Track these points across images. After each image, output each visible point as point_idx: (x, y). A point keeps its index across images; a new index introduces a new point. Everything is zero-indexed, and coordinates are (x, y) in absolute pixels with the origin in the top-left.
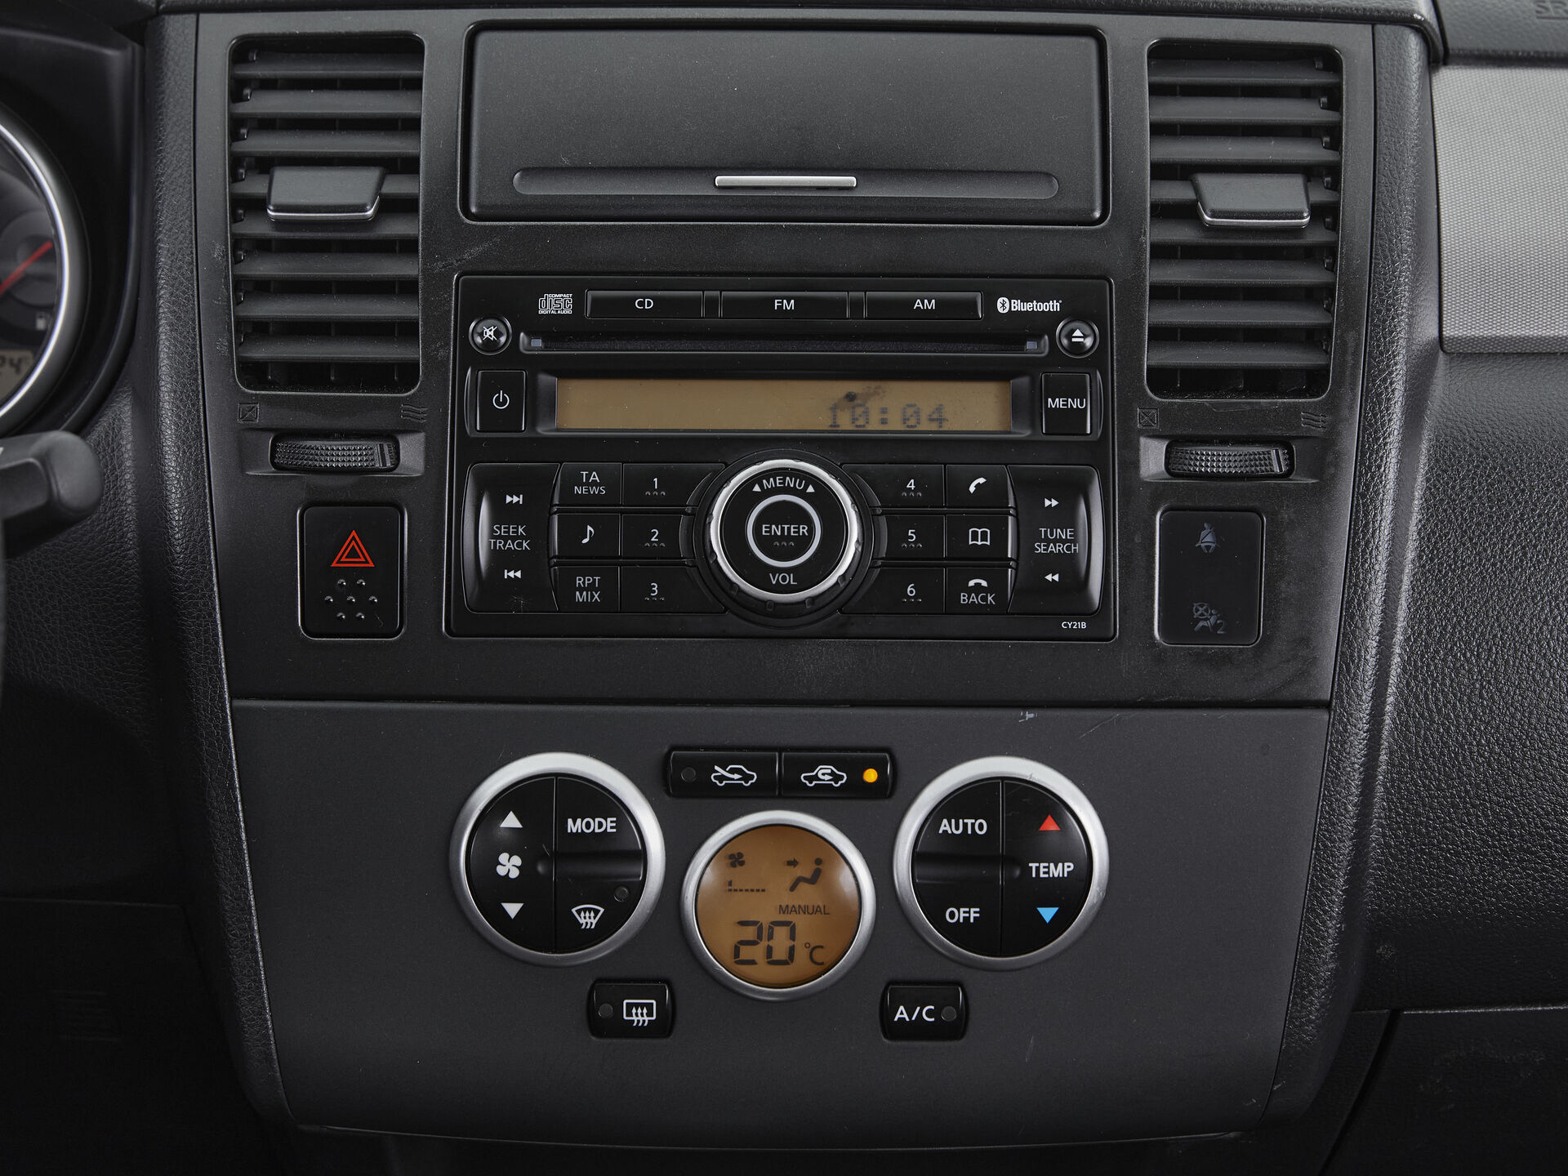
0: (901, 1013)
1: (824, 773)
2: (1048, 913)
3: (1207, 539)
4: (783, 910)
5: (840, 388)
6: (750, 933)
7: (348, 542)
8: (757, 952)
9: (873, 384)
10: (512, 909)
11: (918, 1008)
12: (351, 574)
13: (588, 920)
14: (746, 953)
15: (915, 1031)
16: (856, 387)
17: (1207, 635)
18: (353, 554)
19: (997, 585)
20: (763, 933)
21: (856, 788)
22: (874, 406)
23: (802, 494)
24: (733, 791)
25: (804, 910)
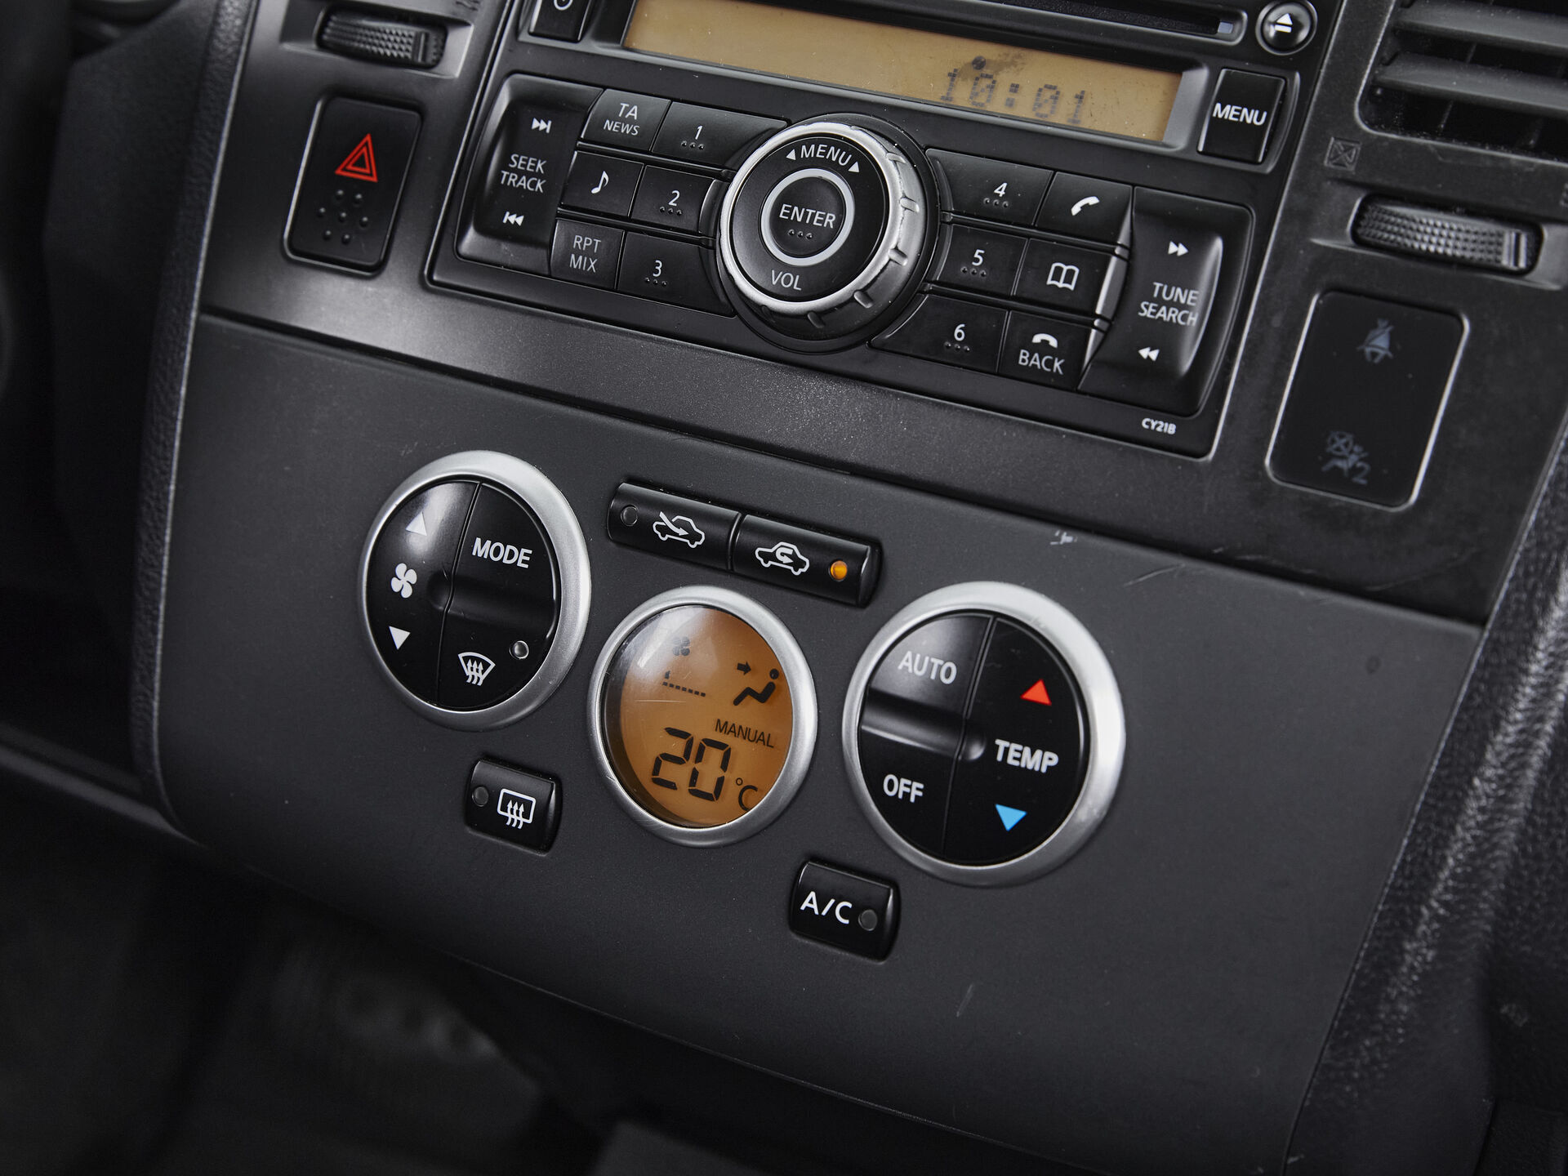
0: (810, 902)
1: (784, 552)
2: (1010, 817)
3: (1380, 343)
4: (721, 727)
5: (966, 50)
6: (676, 747)
7: (358, 148)
8: (679, 774)
9: (1013, 51)
10: (399, 636)
11: (832, 901)
12: (352, 185)
13: (476, 674)
14: (669, 771)
15: (820, 928)
16: (989, 51)
17: (1339, 481)
18: (360, 163)
19: (1072, 349)
20: (695, 750)
21: (817, 583)
22: (1005, 78)
23: (843, 172)
24: (675, 551)
25: (744, 733)
